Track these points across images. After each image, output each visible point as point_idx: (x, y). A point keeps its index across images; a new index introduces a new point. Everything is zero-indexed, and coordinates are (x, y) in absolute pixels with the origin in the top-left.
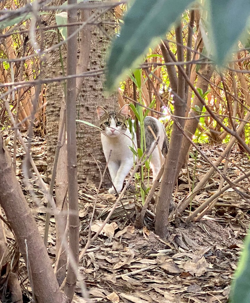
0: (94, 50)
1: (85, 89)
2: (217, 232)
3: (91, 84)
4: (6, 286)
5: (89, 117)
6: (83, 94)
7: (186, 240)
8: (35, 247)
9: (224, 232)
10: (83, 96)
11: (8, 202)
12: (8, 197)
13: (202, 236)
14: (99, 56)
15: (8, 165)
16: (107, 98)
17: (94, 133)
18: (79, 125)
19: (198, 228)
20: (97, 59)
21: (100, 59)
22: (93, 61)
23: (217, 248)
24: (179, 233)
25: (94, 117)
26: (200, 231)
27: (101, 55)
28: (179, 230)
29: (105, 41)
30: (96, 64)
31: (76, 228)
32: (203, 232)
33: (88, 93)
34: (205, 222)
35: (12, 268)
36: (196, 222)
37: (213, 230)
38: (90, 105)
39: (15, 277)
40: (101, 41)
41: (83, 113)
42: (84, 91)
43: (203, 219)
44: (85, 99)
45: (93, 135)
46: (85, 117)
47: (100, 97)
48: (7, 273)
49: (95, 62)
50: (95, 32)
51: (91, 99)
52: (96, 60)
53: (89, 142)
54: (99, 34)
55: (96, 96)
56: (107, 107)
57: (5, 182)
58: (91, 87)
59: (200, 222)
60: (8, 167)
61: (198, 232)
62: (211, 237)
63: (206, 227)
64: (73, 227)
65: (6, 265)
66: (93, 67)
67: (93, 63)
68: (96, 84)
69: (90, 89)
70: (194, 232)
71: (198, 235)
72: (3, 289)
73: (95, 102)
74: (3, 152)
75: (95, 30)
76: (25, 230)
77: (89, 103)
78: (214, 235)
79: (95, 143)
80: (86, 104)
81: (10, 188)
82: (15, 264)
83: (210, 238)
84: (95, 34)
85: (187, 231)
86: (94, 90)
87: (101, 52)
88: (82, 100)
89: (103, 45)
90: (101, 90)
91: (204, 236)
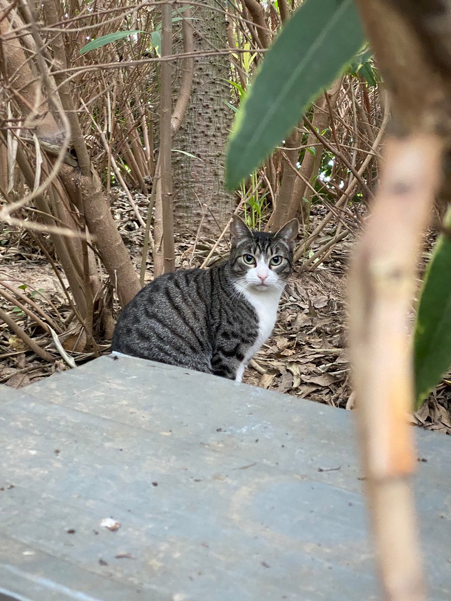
0: (206, 92)
1: (196, 135)
2: (332, 282)
3: (203, 130)
4: (99, 322)
5: (200, 165)
6: (194, 140)
7: (298, 290)
8: (127, 278)
9: (339, 283)
10: (194, 142)
11: (97, 230)
12: (98, 224)
13: (316, 286)
14: (212, 99)
15: (97, 190)
16: (220, 145)
17: (205, 182)
18: (190, 174)
19: (312, 278)
20: (209, 102)
21: (212, 102)
22: (205, 104)
23: (331, 297)
24: (291, 283)
25: (205, 165)
26: (314, 281)
27: (214, 97)
28: (291, 279)
29: (218, 82)
30: (209, 108)
31: (171, 260)
32: (317, 282)
33: (199, 140)
34: (319, 272)
35: (105, 304)
36: (310, 271)
37: (327, 280)
38: (201, 152)
39: (108, 314)
40: (213, 83)
41: (194, 161)
42: (195, 137)
43: (318, 270)
44: (196, 146)
45: (205, 185)
46: (196, 164)
47: (212, 143)
48: (100, 309)
49: (207, 105)
50: (207, 72)
51: (203, 145)
52: (208, 104)
53: (200, 192)
54: (212, 75)
55: (208, 143)
56: (220, 154)
57: (94, 208)
58: (203, 132)
59: (313, 272)
60: (97, 191)
61: (311, 282)
62: (325, 287)
63: (320, 277)
64: (168, 260)
65: (98, 301)
66: (205, 111)
67: (205, 107)
68: (209, 129)
69: (202, 134)
70: (307, 282)
71: (312, 285)
72: (96, 326)
73: (207, 149)
74: (90, 175)
75: (207, 71)
76: (116, 261)
77: (200, 149)
78: (328, 285)
79: (207, 193)
80: (197, 151)
81: (99, 215)
82: (108, 301)
83: (324, 289)
84: (207, 75)
85: (300, 281)
86: (206, 135)
87: (213, 95)
88: (193, 146)
89: (216, 87)
90: (214, 136)
91: (318, 286)
